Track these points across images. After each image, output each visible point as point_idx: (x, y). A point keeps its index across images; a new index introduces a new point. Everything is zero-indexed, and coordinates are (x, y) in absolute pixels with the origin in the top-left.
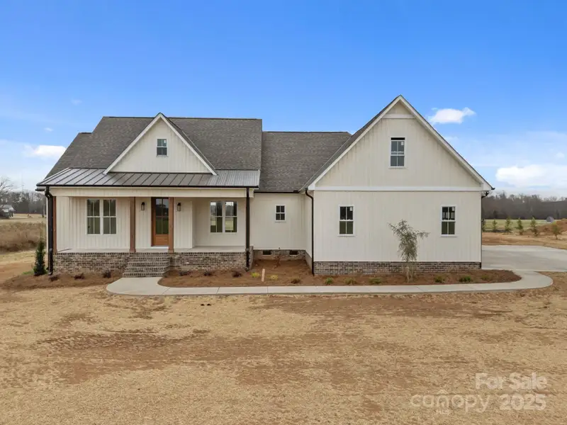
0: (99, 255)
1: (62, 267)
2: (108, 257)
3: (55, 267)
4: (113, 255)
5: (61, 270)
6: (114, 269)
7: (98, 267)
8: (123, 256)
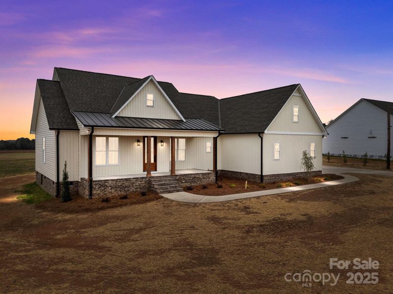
0: (127, 180)
1: (98, 192)
2: (134, 181)
3: (94, 192)
4: (137, 179)
5: (98, 195)
6: (138, 190)
7: (126, 189)
8: (144, 180)
